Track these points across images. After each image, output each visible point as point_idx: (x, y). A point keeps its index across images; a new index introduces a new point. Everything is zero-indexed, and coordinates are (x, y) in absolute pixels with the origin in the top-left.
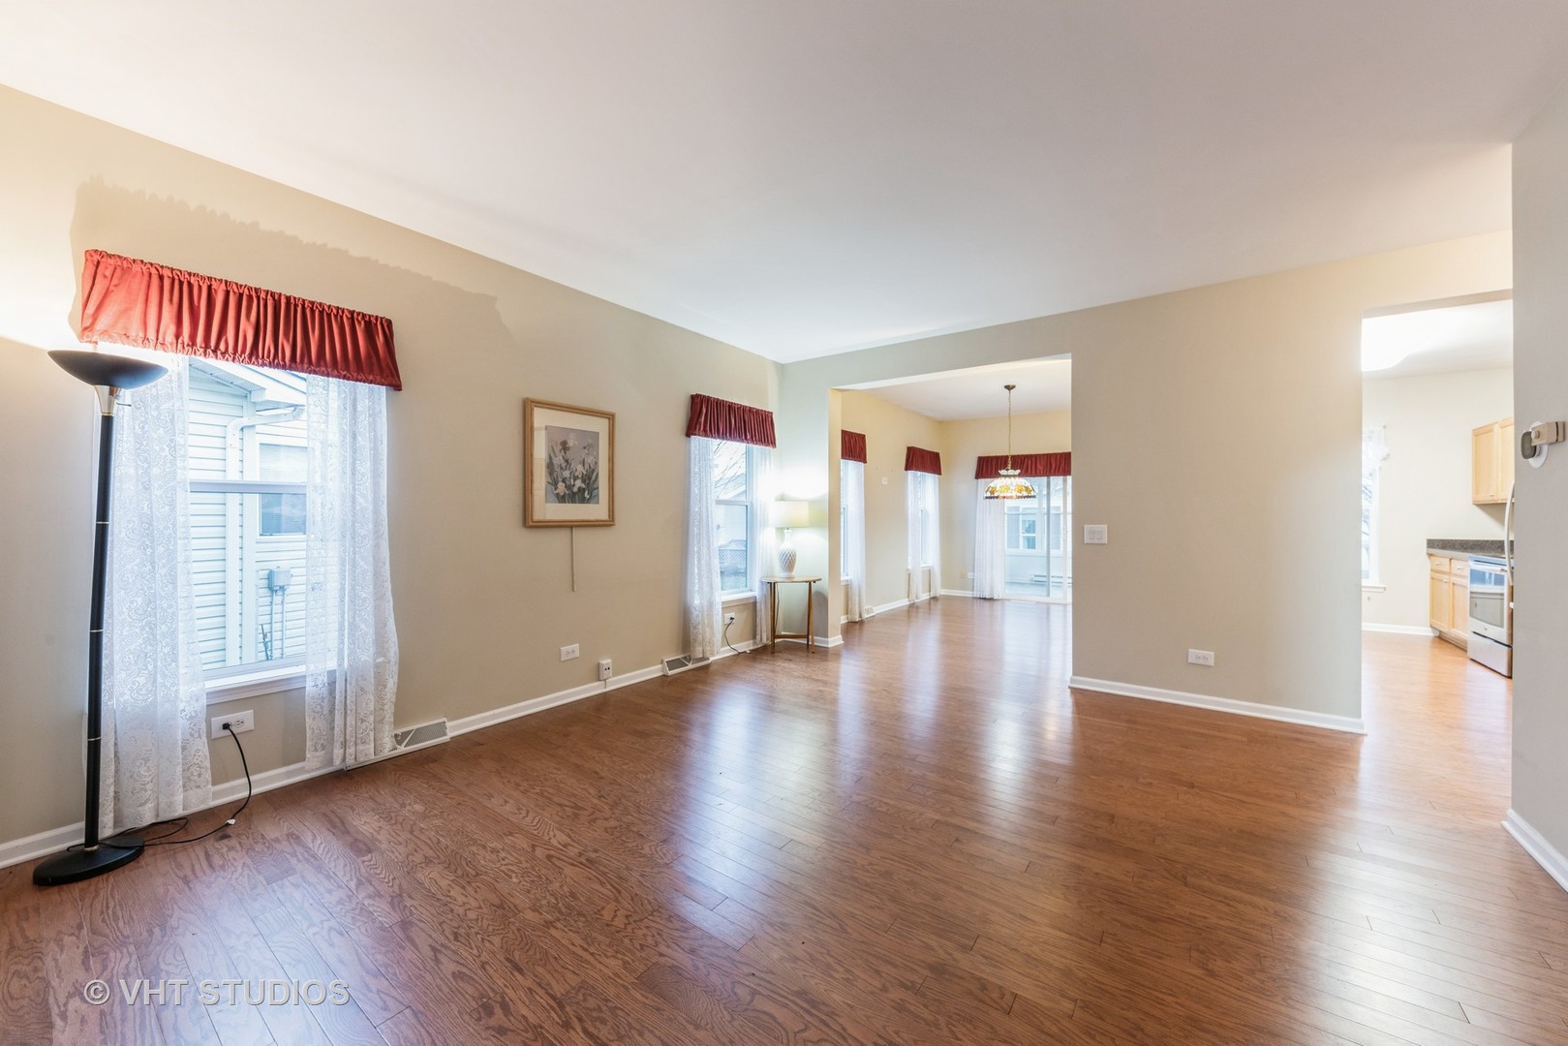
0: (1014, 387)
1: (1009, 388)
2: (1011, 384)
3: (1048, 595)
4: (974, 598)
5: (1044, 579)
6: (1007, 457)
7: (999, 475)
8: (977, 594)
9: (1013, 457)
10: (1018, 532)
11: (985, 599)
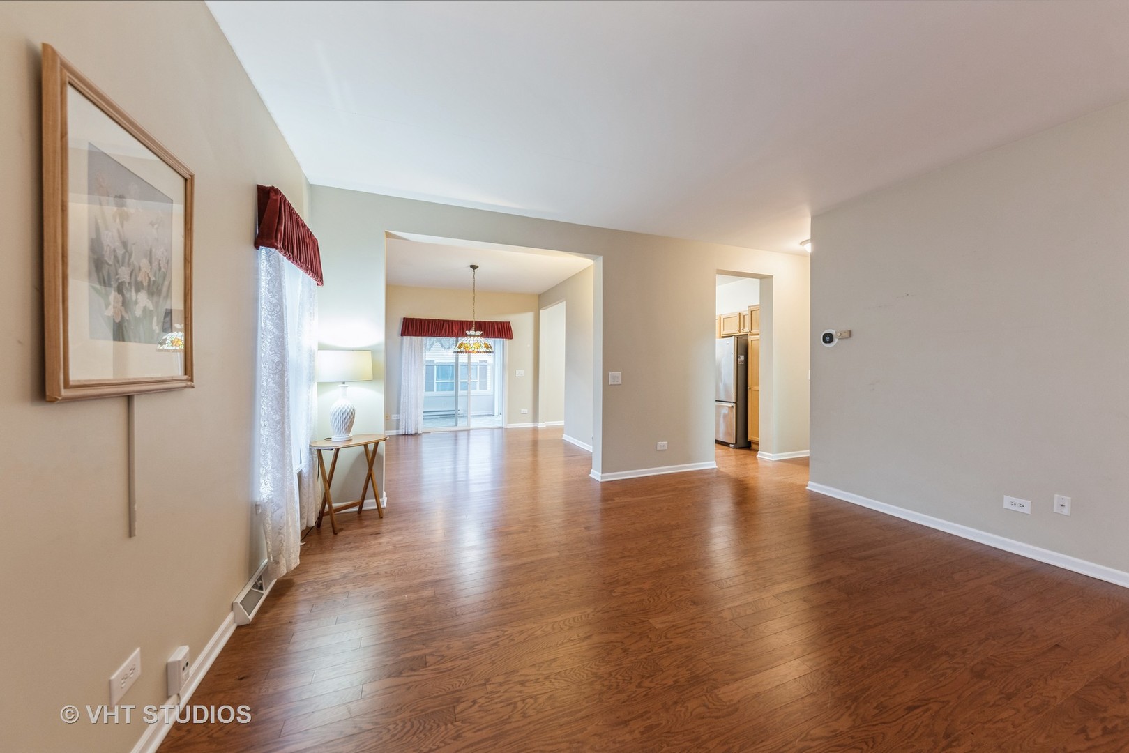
0: (477, 267)
1: (474, 267)
2: (476, 265)
3: (456, 425)
4: (398, 435)
5: (454, 413)
6: (472, 321)
7: (466, 335)
8: (401, 432)
9: (476, 322)
10: (433, 380)
11: (408, 435)
